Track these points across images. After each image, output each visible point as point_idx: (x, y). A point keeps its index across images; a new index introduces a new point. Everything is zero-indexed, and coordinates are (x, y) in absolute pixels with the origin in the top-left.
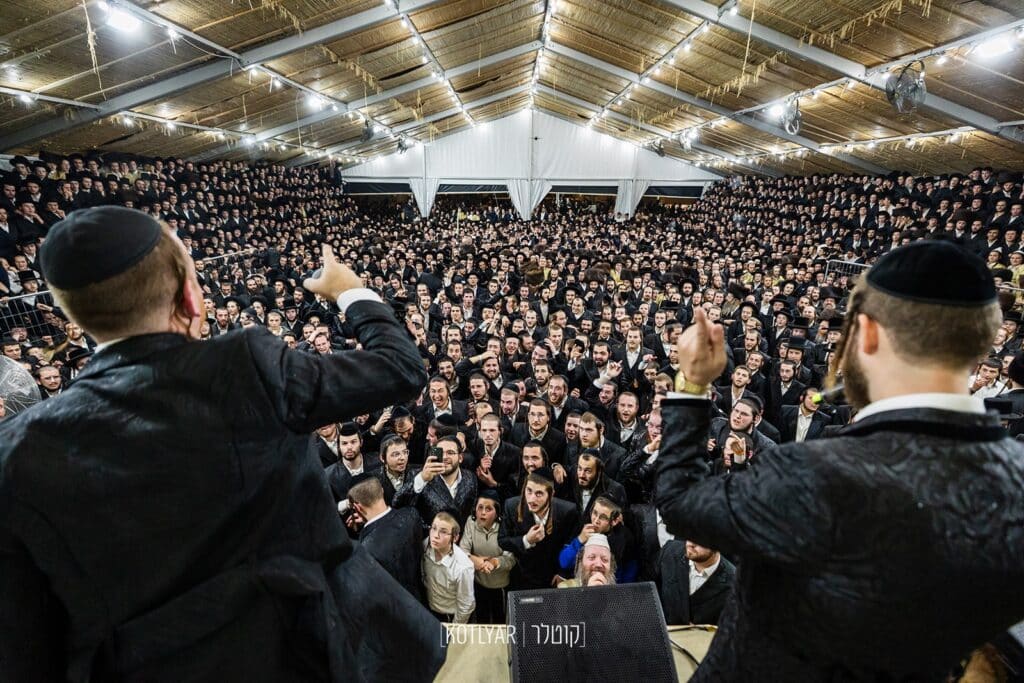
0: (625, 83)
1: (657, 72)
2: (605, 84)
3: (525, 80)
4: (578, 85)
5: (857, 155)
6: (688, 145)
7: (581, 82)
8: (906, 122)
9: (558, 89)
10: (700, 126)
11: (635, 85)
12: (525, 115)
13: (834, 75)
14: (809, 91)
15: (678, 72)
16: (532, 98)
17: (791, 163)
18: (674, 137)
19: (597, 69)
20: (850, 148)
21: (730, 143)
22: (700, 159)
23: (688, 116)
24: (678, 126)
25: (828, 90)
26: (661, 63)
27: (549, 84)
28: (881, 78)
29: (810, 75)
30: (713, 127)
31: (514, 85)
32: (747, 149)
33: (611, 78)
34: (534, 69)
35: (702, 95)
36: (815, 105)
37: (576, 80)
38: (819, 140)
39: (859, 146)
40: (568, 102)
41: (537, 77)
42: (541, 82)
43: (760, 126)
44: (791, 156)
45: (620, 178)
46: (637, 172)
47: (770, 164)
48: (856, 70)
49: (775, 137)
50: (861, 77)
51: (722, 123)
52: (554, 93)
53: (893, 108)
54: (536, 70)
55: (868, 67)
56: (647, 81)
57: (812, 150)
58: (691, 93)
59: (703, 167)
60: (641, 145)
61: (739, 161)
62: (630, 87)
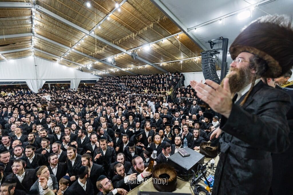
0: (67, 50)
1: (75, 47)
2: (59, 50)
3: (29, 46)
4: (50, 50)
5: (130, 71)
6: (89, 68)
7: (51, 48)
8: (137, 63)
9: (43, 50)
10: (92, 63)
11: (69, 51)
12: (31, 58)
13: (120, 52)
14: (116, 55)
15: (82, 48)
16: (33, 52)
17: (116, 73)
18: (85, 66)
19: (56, 45)
20: (128, 69)
21: (101, 68)
22: (94, 72)
23: (88, 60)
24: (86, 63)
25: (120, 55)
26: (76, 45)
27: (39, 48)
28: (130, 53)
29: (116, 52)
30: (95, 63)
31: (24, 47)
32: (105, 70)
33: (61, 48)
34: (31, 43)
35: (90, 55)
36: (118, 59)
37: (49, 48)
38: (121, 67)
39: (130, 69)
40: (48, 55)
41: (34, 45)
42: (35, 47)
43: (107, 64)
44: (116, 71)
45: (70, 78)
46: (76, 76)
47: (112, 73)
48: (125, 51)
49: (111, 66)
50: (126, 53)
51: (97, 62)
52: (41, 51)
53: (133, 59)
54: (33, 43)
55: (127, 50)
56: (73, 50)
57: (120, 70)
58: (88, 54)
59: (95, 75)
60: (76, 69)
61: (104, 73)
62: (68, 51)
